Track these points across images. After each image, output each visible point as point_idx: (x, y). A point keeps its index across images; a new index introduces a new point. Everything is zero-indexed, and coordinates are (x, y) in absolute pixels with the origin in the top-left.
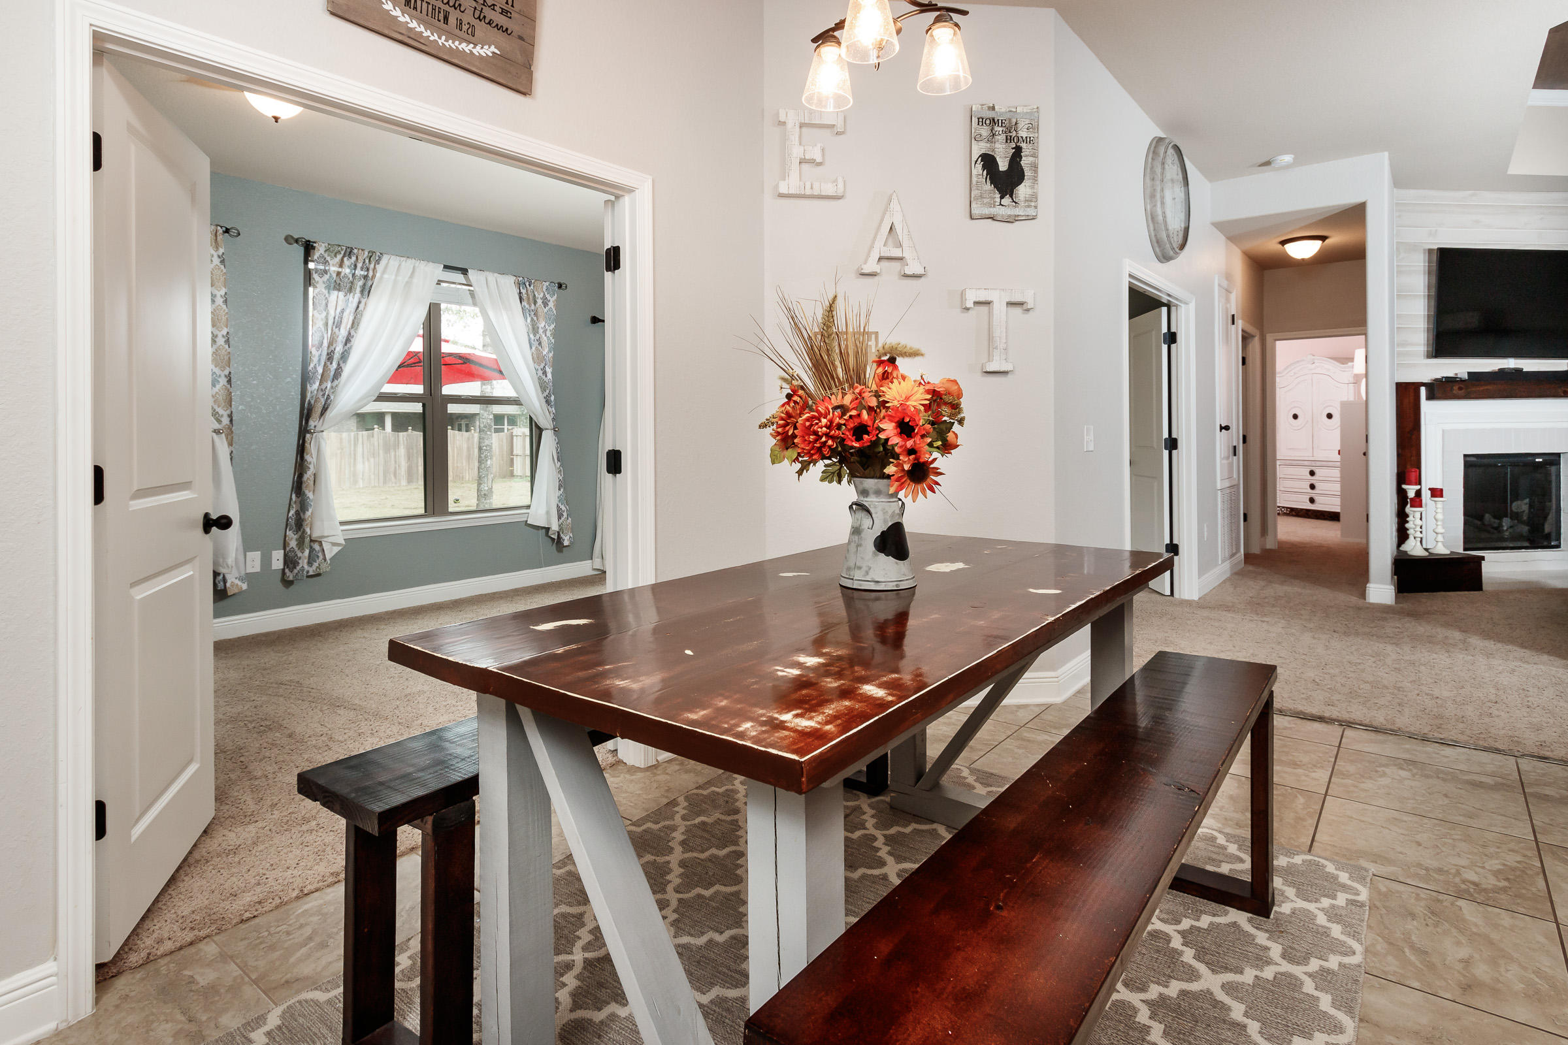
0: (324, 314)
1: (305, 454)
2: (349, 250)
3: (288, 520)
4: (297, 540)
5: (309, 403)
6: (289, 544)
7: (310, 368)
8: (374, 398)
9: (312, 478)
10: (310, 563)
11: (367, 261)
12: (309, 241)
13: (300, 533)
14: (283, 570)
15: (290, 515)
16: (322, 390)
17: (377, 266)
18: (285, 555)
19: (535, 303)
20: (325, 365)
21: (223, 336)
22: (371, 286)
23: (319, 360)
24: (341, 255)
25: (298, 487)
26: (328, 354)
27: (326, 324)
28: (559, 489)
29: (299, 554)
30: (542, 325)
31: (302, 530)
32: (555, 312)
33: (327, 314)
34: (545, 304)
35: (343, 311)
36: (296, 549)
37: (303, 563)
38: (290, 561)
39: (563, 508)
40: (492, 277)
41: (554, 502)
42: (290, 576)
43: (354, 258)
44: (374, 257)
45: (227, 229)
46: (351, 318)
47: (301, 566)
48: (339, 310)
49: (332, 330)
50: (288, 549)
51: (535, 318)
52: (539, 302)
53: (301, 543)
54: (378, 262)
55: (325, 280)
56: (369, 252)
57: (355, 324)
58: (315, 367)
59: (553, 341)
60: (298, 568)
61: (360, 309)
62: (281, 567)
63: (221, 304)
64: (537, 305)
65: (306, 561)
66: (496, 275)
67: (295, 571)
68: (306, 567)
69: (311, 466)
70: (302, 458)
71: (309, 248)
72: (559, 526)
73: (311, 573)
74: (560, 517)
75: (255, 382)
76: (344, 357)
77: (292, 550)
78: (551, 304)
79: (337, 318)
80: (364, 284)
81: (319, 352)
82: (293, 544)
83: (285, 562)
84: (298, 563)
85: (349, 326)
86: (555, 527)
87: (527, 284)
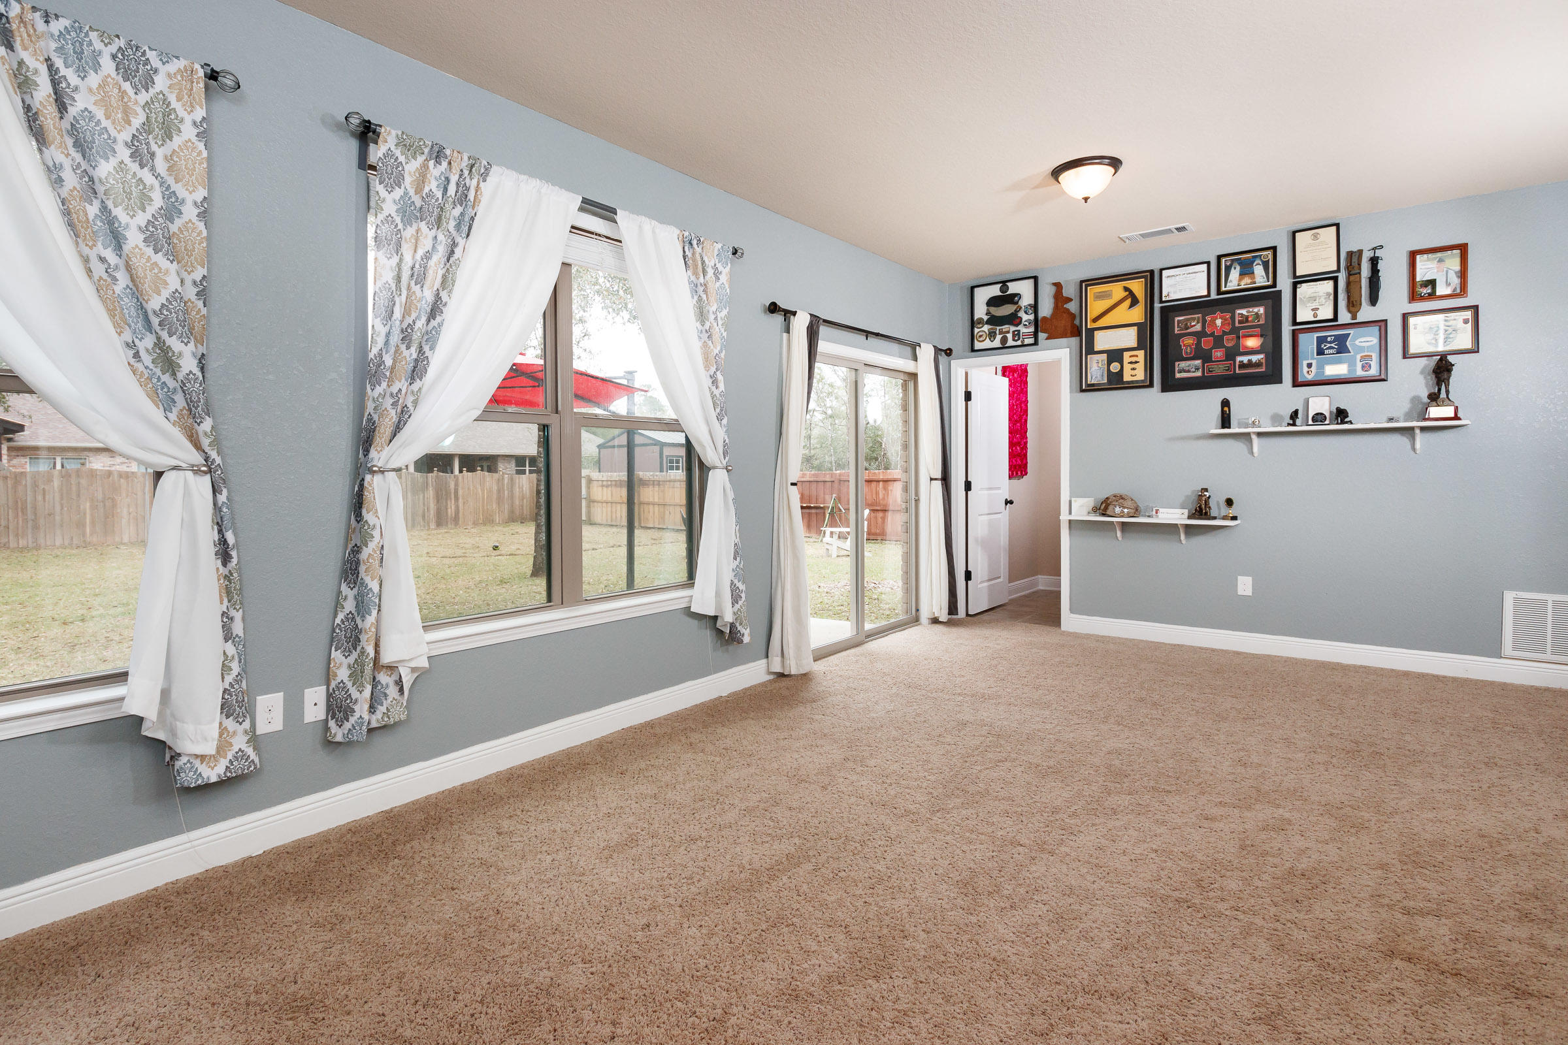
0: (396, 259)
1: (364, 511)
2: (436, 149)
3: (334, 631)
4: (349, 666)
5: (370, 420)
6: (336, 675)
7: (371, 355)
8: (478, 413)
9: (377, 555)
10: (372, 709)
11: (466, 172)
12: (369, 122)
13: (355, 655)
14: (326, 721)
15: (338, 621)
16: (392, 394)
17: (482, 184)
18: (329, 696)
19: (704, 272)
20: (396, 352)
21: (195, 283)
22: (472, 219)
23: (387, 343)
24: (424, 157)
25: (351, 570)
26: (402, 331)
27: (398, 279)
28: (735, 559)
29: (355, 694)
30: (714, 308)
31: (359, 648)
32: (728, 291)
33: (401, 260)
34: (717, 274)
35: (428, 256)
36: (349, 684)
37: (361, 710)
38: (338, 708)
39: (742, 587)
40: (648, 225)
41: (728, 576)
42: (338, 734)
43: (445, 164)
44: (478, 168)
45: (212, 70)
46: (441, 272)
47: (357, 715)
48: (420, 252)
49: (409, 288)
50: (333, 684)
51: (704, 297)
52: (710, 272)
53: (356, 674)
54: (484, 176)
55: (397, 198)
56: (469, 158)
57: (447, 281)
58: (381, 356)
59: (725, 334)
60: (352, 720)
61: (456, 256)
62: (322, 716)
63: (195, 219)
64: (708, 277)
65: (366, 706)
66: (654, 222)
67: (348, 725)
68: (366, 716)
69: (376, 533)
70: (359, 517)
71: (367, 133)
72: (734, 614)
73: (374, 724)
74: (735, 600)
75: (271, 377)
76: (431, 337)
77: (342, 686)
78: (724, 278)
79: (417, 266)
80: (462, 214)
81: (388, 327)
82: (343, 674)
83: (330, 708)
84: (353, 711)
85: (437, 284)
86: (728, 617)
87: (695, 242)
